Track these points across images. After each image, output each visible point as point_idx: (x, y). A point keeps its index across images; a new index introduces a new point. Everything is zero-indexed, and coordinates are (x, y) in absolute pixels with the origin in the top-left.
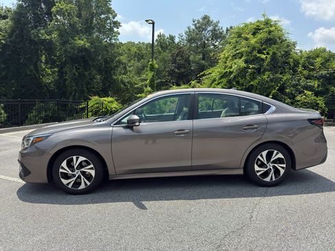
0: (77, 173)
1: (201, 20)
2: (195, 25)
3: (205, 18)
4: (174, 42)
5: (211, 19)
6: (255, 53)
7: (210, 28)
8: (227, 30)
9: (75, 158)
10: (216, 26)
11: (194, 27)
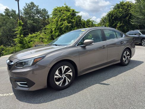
0: (64, 76)
1: (30, 5)
2: (27, 6)
3: (32, 3)
4: (16, 14)
5: (35, 4)
6: (70, 19)
7: (35, 8)
8: (43, 10)
9: (62, 67)
10: (38, 8)
11: (26, 7)
